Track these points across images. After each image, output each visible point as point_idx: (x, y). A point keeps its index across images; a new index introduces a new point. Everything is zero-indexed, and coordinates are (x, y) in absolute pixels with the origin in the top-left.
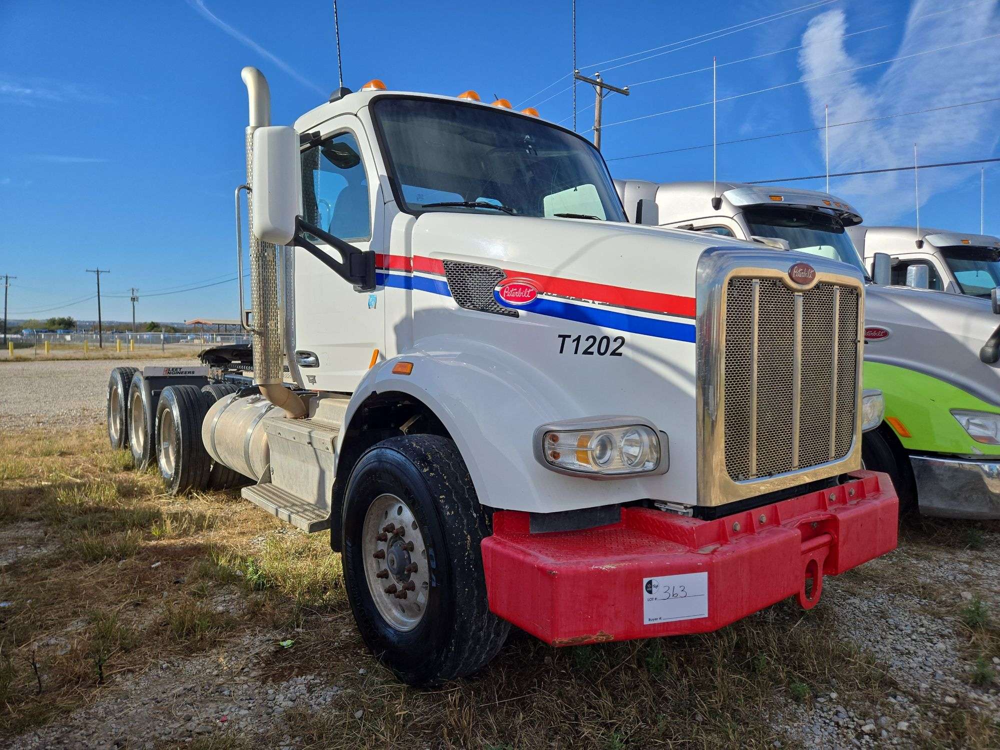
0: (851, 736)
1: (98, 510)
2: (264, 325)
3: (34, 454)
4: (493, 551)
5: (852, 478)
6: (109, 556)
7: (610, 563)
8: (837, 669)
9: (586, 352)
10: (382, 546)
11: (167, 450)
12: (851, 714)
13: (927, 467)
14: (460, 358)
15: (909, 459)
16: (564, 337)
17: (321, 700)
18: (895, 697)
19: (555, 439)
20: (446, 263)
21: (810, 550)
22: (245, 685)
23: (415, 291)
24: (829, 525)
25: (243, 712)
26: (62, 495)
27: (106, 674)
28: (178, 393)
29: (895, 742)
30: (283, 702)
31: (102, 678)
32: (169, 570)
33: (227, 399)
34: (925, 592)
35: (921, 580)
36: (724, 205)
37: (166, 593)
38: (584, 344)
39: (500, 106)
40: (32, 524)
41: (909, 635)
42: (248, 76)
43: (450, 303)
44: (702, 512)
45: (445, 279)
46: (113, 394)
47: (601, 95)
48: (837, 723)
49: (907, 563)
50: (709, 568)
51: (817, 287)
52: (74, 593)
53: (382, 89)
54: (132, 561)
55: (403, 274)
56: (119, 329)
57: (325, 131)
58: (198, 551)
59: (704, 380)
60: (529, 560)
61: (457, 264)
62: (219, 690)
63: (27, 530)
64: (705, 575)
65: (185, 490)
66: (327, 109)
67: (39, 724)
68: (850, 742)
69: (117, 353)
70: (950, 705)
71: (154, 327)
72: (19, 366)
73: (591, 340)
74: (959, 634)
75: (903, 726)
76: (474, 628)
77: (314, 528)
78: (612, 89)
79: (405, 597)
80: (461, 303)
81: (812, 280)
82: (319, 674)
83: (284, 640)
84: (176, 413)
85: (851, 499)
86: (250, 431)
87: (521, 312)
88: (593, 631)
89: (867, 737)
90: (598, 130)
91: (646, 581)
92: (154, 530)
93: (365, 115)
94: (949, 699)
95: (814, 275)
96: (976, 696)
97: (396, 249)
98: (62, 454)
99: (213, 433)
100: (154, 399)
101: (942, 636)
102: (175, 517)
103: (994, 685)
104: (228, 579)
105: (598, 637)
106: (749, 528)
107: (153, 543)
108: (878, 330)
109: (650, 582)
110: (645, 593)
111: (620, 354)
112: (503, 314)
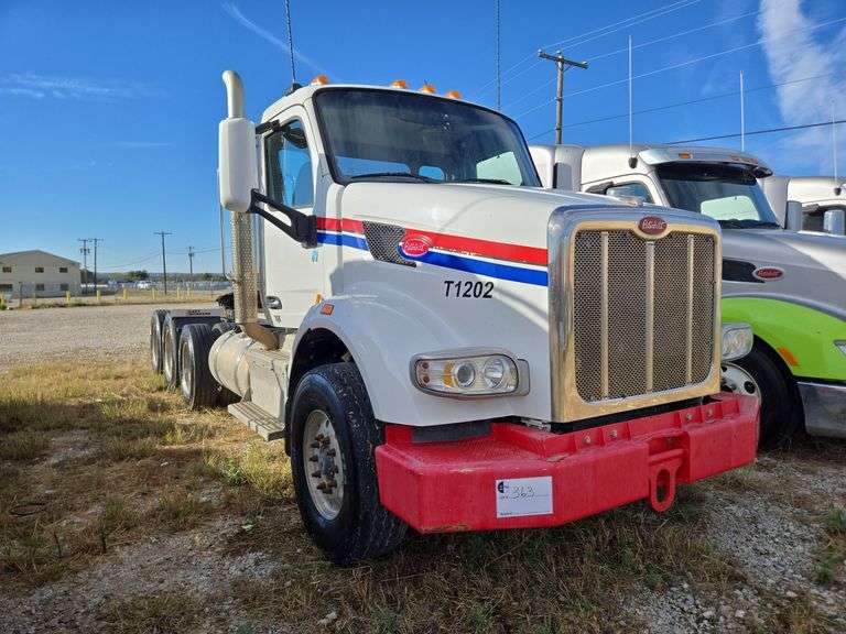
0: (692, 621)
1: (132, 421)
2: (242, 276)
3: (96, 378)
4: (382, 456)
5: (713, 400)
6: (132, 456)
7: (470, 467)
8: (693, 564)
9: (465, 295)
10: (317, 452)
11: (187, 374)
12: (698, 602)
13: (812, 391)
14: (377, 300)
15: (797, 386)
16: (449, 283)
17: (263, 572)
18: (741, 590)
19: (426, 366)
20: (364, 224)
21: (661, 462)
22: (208, 558)
23: (344, 247)
24: (681, 441)
25: (203, 578)
26: (106, 410)
27: (108, 545)
28: (193, 330)
29: (729, 627)
30: (235, 571)
31: (104, 548)
32: (174, 468)
33: (227, 335)
34: (800, 502)
35: (801, 492)
36: (639, 164)
37: (167, 486)
38: (464, 289)
39: (425, 92)
40: (83, 432)
41: (773, 538)
42: (227, 77)
43: (367, 256)
44: (558, 427)
45: (364, 237)
46: (154, 331)
47: (562, 70)
48: (682, 609)
49: (792, 477)
50: (553, 473)
51: (670, 236)
52: (100, 484)
53: (326, 83)
54: (148, 460)
55: (335, 233)
56: (179, 278)
57: (283, 119)
58: (198, 453)
59: (557, 316)
60: (405, 464)
61: (372, 224)
62: (189, 561)
63: (79, 436)
64: (549, 479)
65: (198, 407)
66: (285, 101)
67: (54, 580)
68: (689, 625)
69: (178, 299)
70: (789, 598)
71: (207, 277)
72: (101, 309)
73: (469, 285)
74: (820, 539)
75: (740, 614)
76: (375, 518)
77: (272, 437)
78: (571, 63)
79: (331, 492)
80: (376, 257)
81: (663, 230)
82: (266, 552)
83: (246, 524)
84: (191, 346)
85: (708, 418)
86: (238, 359)
87: (418, 263)
88: (453, 522)
89: (706, 622)
90: (560, 100)
91: (498, 482)
92: (169, 438)
93: (309, 105)
94: (790, 594)
95: (665, 227)
96: (817, 592)
97: (330, 214)
98: (117, 378)
99: (215, 361)
100: (178, 334)
101: (804, 540)
102: (185, 428)
103: (836, 583)
104: (217, 476)
105: (457, 527)
106: (600, 442)
107: (167, 447)
108: (773, 271)
109: (502, 483)
110: (498, 492)
111: (490, 297)
112: (404, 264)
